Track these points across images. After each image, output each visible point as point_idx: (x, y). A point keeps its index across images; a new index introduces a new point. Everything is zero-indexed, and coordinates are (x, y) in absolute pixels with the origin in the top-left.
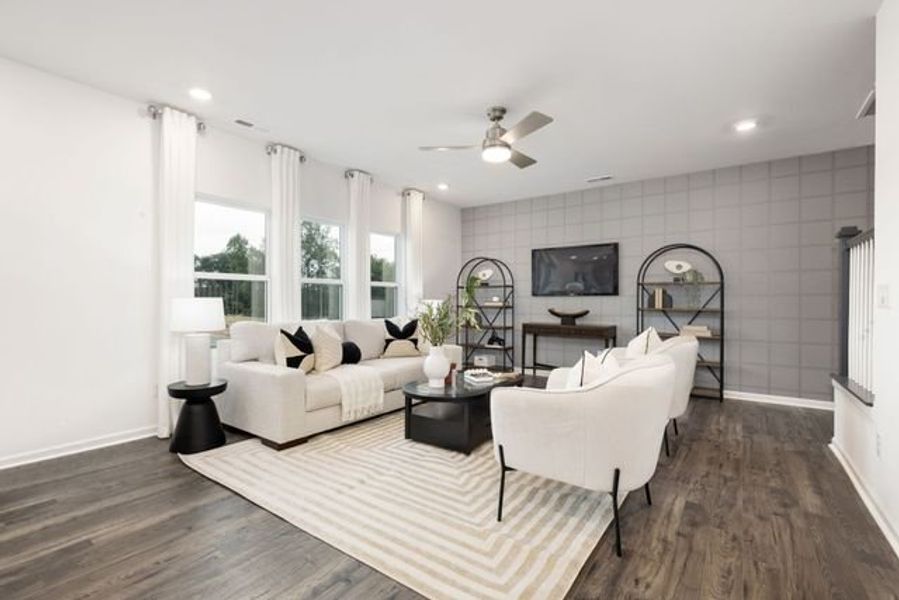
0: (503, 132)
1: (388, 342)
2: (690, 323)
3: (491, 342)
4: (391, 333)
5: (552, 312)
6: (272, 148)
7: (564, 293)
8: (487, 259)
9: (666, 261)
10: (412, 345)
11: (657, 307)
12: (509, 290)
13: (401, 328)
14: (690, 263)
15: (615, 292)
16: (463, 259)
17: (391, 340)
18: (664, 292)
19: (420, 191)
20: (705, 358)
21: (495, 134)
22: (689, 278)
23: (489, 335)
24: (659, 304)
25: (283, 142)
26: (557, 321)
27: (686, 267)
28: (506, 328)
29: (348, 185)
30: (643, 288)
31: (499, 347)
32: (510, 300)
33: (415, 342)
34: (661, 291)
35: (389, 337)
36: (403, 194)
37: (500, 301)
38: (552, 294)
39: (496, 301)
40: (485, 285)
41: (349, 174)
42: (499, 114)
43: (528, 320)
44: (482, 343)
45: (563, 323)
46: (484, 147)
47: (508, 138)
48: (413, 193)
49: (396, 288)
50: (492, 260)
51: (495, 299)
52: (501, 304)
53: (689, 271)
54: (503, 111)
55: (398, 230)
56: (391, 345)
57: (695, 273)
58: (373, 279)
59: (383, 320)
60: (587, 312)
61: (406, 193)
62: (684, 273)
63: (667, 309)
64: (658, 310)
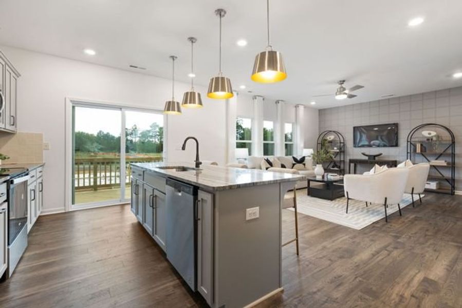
0: (344, 89)
1: (294, 165)
2: (436, 159)
3: (333, 167)
4: (295, 161)
5: (364, 154)
6: (255, 97)
7: (370, 146)
8: (331, 131)
9: (423, 131)
10: (303, 166)
11: (417, 152)
12: (342, 144)
13: (299, 159)
14: (436, 131)
15: (397, 145)
16: (320, 132)
17: (295, 164)
18: (421, 145)
19: (302, 105)
20: (444, 175)
21: (340, 90)
22: (434, 139)
23: (332, 164)
24: (418, 150)
25: (259, 95)
26: (367, 158)
27: (433, 133)
28: (340, 161)
29: (277, 105)
30: (411, 143)
31: (337, 169)
32: (343, 149)
33: (304, 164)
34: (420, 145)
35: (294, 162)
36: (296, 107)
37: (338, 149)
38: (363, 146)
39: (336, 149)
40: (331, 142)
41: (277, 102)
42: (342, 82)
43: (352, 158)
44: (329, 167)
45: (369, 158)
46: (336, 95)
47: (347, 91)
48: (300, 106)
49: (292, 144)
50: (334, 132)
51: (335, 148)
52: (338, 151)
53: (435, 136)
54: (344, 81)
55: (294, 121)
56: (295, 166)
57: (438, 136)
58: (286, 141)
59: (291, 156)
60: (381, 154)
61: (297, 106)
62: (432, 137)
63: (424, 153)
64: (418, 153)
